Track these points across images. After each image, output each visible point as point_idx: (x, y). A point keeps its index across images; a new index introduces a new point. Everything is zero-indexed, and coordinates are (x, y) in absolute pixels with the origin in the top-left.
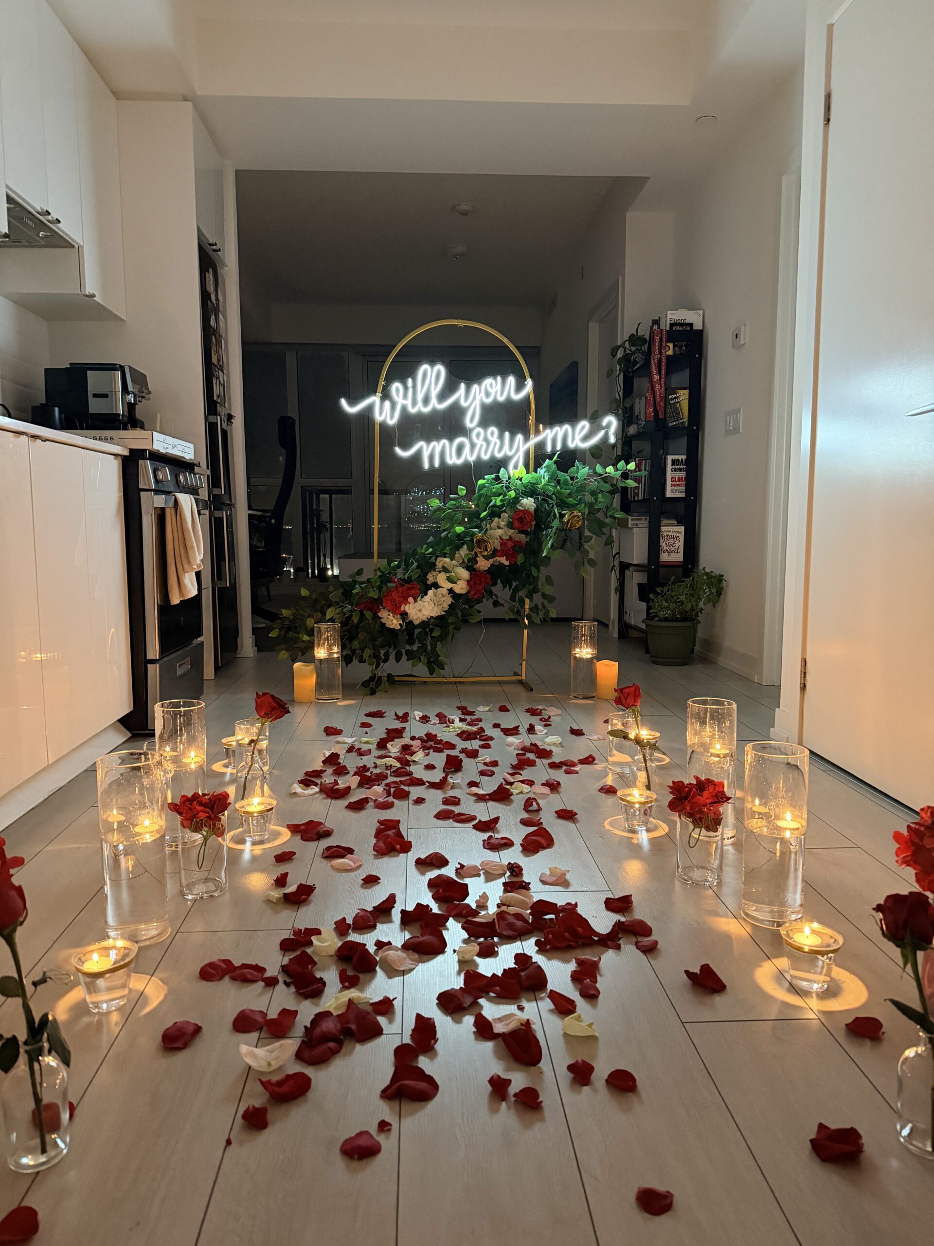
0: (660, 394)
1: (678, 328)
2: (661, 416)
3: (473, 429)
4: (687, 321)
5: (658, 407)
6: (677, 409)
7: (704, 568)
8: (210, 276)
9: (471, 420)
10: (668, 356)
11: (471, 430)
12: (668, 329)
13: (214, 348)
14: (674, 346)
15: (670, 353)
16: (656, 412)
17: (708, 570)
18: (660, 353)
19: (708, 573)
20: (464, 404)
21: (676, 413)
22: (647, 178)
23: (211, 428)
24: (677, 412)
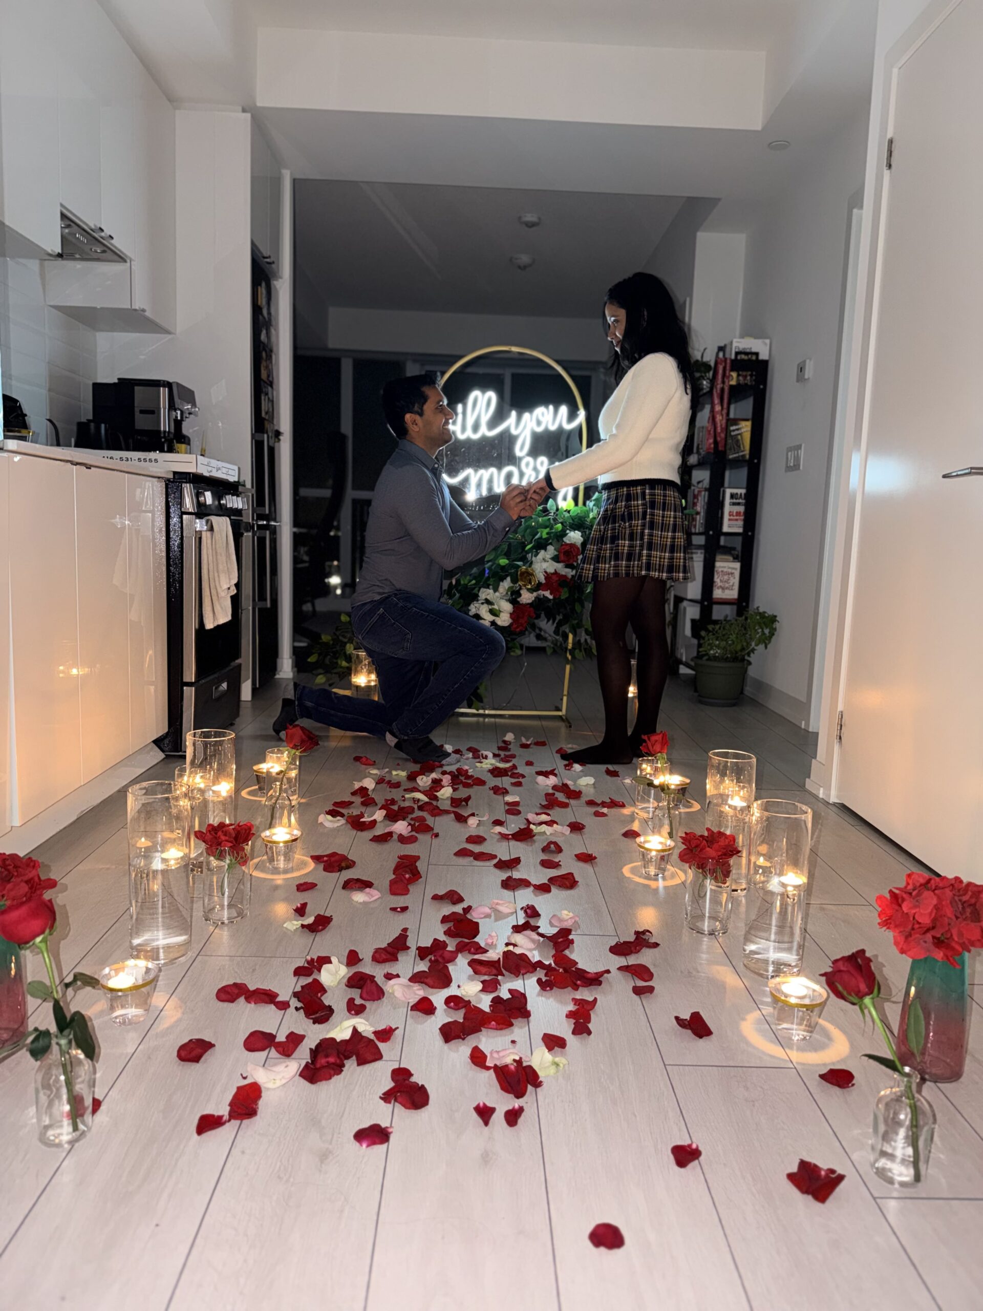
0: (721, 425)
1: (743, 357)
2: (720, 448)
3: (524, 457)
4: (754, 350)
5: (719, 439)
6: (738, 441)
7: (758, 608)
8: (262, 290)
9: (521, 449)
10: (731, 387)
11: (520, 459)
12: (733, 357)
13: (264, 364)
14: (738, 375)
15: (733, 383)
16: (716, 443)
17: (761, 610)
18: (723, 382)
19: (760, 613)
20: (514, 432)
21: (737, 445)
22: (719, 199)
23: (258, 447)
24: (737, 443)
